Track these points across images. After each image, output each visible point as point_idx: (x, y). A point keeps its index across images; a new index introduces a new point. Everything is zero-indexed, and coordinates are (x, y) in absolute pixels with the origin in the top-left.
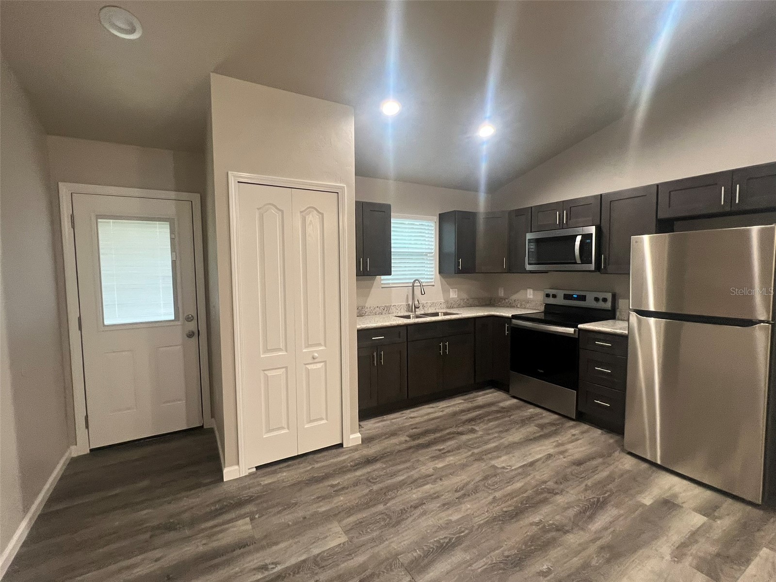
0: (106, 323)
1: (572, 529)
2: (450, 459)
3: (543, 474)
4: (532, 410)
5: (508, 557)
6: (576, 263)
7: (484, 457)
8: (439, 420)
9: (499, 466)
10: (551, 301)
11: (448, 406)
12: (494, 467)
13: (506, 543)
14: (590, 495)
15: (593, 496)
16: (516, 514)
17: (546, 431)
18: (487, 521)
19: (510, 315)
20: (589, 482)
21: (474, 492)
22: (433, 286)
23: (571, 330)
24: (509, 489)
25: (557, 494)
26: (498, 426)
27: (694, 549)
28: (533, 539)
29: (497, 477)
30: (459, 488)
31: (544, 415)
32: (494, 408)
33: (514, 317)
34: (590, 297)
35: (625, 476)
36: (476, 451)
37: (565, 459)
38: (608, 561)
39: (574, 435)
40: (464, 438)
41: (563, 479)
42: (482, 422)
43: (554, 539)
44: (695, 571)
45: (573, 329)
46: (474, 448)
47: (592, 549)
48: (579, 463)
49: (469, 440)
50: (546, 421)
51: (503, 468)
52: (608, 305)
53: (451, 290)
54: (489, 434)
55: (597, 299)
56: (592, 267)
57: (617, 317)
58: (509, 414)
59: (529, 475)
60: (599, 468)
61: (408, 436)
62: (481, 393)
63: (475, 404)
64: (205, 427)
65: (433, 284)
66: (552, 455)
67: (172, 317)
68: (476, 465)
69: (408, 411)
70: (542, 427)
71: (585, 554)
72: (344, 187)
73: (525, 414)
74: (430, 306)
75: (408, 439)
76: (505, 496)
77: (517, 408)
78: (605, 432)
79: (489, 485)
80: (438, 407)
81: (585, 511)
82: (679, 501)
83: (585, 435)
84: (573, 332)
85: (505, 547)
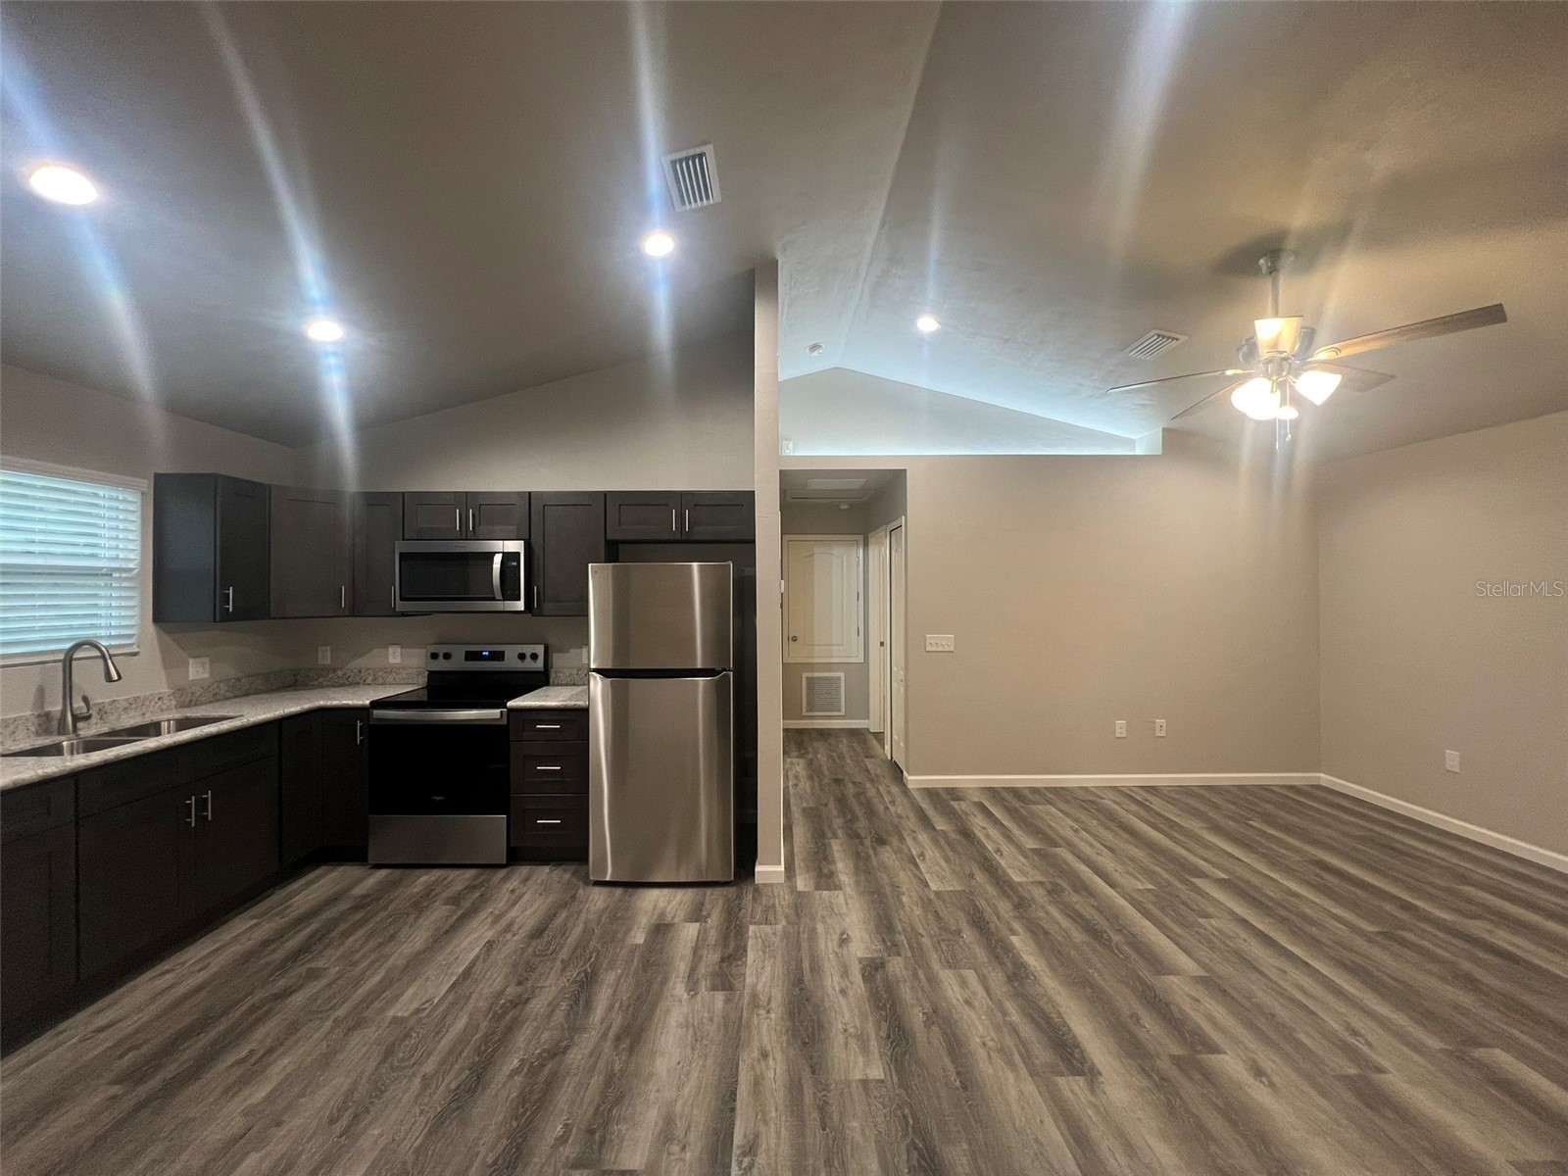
1: (572, 1038)
2: (282, 1066)
3: (494, 980)
4: (426, 878)
5: (495, 1162)
6: (494, 599)
7: (367, 1014)
8: (203, 994)
9: (406, 1014)
10: (441, 665)
11: (217, 950)
12: (395, 1020)
13: (482, 1143)
14: (573, 973)
15: (578, 971)
16: (478, 1077)
17: (466, 904)
18: (428, 1131)
19: (368, 702)
20: (564, 954)
21: (376, 1096)
22: (135, 654)
23: (493, 713)
24: (445, 1043)
25: (528, 1000)
26: (368, 937)
27: (702, 970)
28: (523, 1099)
29: (411, 1036)
30: (335, 1111)
31: (449, 879)
32: (343, 906)
33: (375, 704)
34: (511, 652)
35: (603, 919)
36: (340, 1013)
37: (516, 938)
38: (631, 1050)
39: (513, 891)
40: (298, 999)
41: (525, 971)
42: (328, 945)
43: (554, 1074)
44: (712, 993)
45: (499, 711)
46: (333, 1008)
47: (608, 1047)
48: (537, 933)
49: (313, 998)
50: (459, 887)
51: (417, 1011)
52: (539, 664)
53: (191, 661)
54: (355, 964)
55: (522, 656)
56: (520, 605)
57: (551, 681)
58: (382, 903)
59: (470, 997)
60: (569, 925)
61: (119, 1081)
62: (295, 886)
63: (293, 913)
65: (134, 649)
66: (494, 941)
68: (356, 1039)
69: (81, 1016)
70: (455, 900)
71: (601, 1066)
73: (415, 890)
74: (125, 709)
75: (116, 1089)
76: (443, 1062)
77: (394, 885)
78: (555, 866)
79: (402, 1060)
80: (184, 963)
81: (577, 1001)
82: (668, 918)
83: (530, 883)
84: (499, 717)
85: (482, 1150)
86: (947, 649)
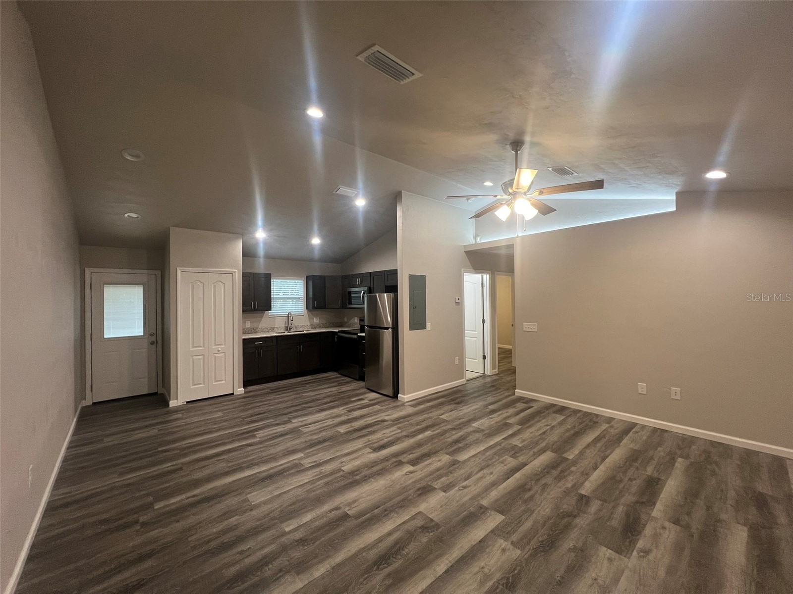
0: (105, 337)
19: (337, 331)
22: (303, 316)
33: (339, 332)
64: (159, 393)
67: (142, 334)
72: (235, 272)
84: (356, 337)
86: (534, 330)
